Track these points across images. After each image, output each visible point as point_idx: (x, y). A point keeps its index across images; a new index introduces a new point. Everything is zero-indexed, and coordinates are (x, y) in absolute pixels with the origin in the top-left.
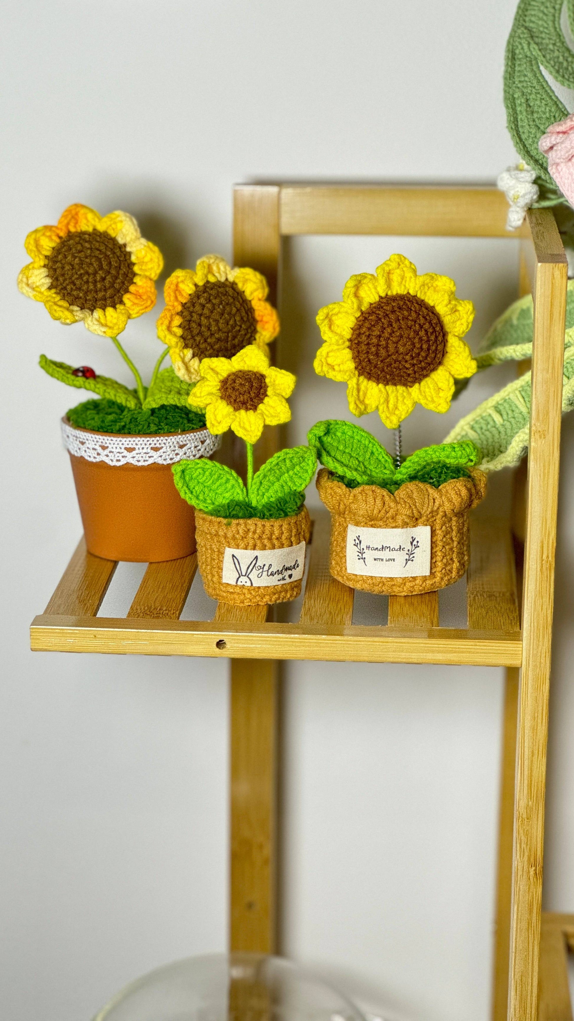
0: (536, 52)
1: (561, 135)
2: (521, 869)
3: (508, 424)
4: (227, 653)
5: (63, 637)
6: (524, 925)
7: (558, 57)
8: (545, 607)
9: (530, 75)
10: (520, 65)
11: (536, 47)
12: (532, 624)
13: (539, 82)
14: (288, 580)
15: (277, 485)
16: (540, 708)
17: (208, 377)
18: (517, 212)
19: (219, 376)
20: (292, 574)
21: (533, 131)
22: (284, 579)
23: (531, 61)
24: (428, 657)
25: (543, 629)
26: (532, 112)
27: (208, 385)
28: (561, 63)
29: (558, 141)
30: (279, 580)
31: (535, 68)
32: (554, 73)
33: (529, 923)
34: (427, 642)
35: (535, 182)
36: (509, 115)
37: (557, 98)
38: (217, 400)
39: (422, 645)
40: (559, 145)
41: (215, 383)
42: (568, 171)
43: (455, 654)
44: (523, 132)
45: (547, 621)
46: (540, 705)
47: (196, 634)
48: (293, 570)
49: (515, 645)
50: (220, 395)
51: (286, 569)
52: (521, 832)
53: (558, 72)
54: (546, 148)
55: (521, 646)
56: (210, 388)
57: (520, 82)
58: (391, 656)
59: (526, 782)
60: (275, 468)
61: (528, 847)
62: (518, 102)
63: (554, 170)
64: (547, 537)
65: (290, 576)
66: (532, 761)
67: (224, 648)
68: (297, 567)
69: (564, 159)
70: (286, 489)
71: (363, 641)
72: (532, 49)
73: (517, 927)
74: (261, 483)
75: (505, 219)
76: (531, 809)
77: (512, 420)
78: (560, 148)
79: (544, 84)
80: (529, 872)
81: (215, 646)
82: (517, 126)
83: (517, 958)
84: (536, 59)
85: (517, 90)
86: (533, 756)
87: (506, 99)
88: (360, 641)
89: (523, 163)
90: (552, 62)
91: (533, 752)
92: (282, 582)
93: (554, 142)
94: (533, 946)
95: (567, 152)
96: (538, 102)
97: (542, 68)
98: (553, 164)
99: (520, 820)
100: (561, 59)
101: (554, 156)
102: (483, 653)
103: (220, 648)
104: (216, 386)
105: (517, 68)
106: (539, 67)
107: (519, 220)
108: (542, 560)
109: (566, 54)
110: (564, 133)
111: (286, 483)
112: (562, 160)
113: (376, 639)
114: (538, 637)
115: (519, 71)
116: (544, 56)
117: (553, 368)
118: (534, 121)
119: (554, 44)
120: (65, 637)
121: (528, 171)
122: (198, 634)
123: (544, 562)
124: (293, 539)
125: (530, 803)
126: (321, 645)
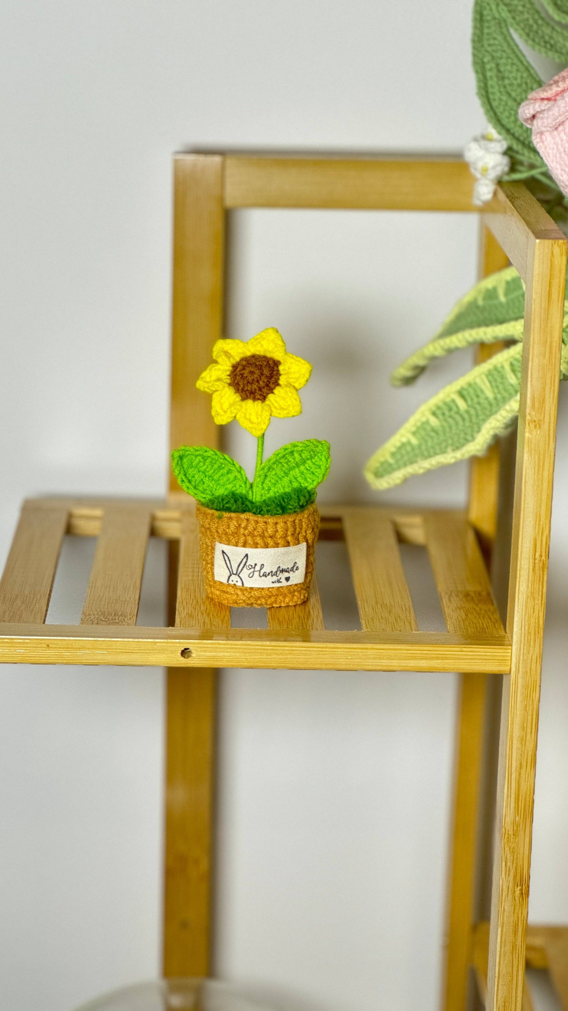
0: (505, 14)
1: (546, 102)
2: (507, 889)
3: (472, 412)
4: (192, 662)
5: (13, 647)
6: (508, 948)
7: (528, 20)
8: (536, 610)
9: (500, 38)
10: (489, 27)
11: (505, 8)
12: (523, 628)
13: (509, 45)
14: (284, 583)
15: (286, 480)
16: (530, 717)
17: (219, 360)
18: (487, 185)
19: (231, 359)
20: (289, 577)
21: (504, 98)
22: (279, 581)
23: (499, 24)
24: (410, 665)
25: (535, 634)
26: (503, 78)
27: (219, 369)
28: (531, 26)
29: (543, 108)
30: (273, 582)
31: (504, 30)
32: (525, 37)
33: (514, 947)
34: (409, 648)
35: (505, 153)
36: (479, 81)
37: (528, 62)
38: (224, 387)
39: (405, 651)
40: (546, 112)
41: (226, 368)
42: (552, 141)
43: (439, 661)
44: (494, 100)
45: (539, 625)
46: (530, 714)
47: (158, 642)
48: (291, 572)
49: (503, 651)
50: (229, 381)
51: (282, 571)
52: (507, 849)
53: (528, 35)
54: (529, 116)
55: (510, 651)
56: (220, 373)
57: (490, 45)
58: (370, 664)
59: (513, 796)
60: (282, 461)
61: (514, 865)
62: (488, 67)
63: (538, 140)
64: (540, 535)
65: (287, 579)
66: (520, 774)
67: (189, 657)
68: (297, 569)
69: (550, 127)
70: (295, 485)
71: (340, 648)
72: (500, 10)
73: (500, 951)
74: (266, 476)
75: (470, 192)
76: (518, 826)
77: (478, 407)
78: (546, 115)
79: (515, 48)
80: (514, 892)
81: (179, 654)
82: (487, 92)
83: (500, 984)
84: (505, 21)
85: (487, 54)
86: (521, 768)
87: (475, 63)
88: (337, 648)
89: (493, 132)
90: (522, 25)
91: (521, 764)
92: (277, 585)
93: (539, 110)
94: (518, 971)
95: (555, 120)
96: (509, 67)
97: (512, 31)
98: (538, 133)
99: (506, 837)
100: (531, 22)
101: (539, 124)
102: (469, 659)
103: (184, 657)
104: (226, 371)
105: (486, 31)
106: (508, 30)
107: (488, 193)
108: (535, 559)
109: (536, 17)
110: (549, 99)
111: (296, 478)
112: (548, 128)
113: (355, 646)
114: (529, 642)
115: (488, 34)
116: (514, 18)
117: (551, 352)
118: (505, 87)
119: (524, 6)
120: (15, 647)
121: (499, 141)
122: (160, 642)
123: (537, 561)
124: (289, 538)
125: (517, 818)
126: (294, 652)
